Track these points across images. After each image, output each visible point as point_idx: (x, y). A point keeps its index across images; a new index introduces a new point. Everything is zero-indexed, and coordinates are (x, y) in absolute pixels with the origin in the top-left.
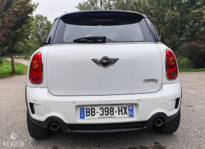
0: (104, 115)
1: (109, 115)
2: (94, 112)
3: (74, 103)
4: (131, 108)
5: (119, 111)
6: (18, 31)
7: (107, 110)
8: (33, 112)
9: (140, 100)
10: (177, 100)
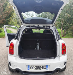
0: (37, 69)
1: (39, 69)
2: (33, 67)
3: (25, 64)
4: (47, 66)
5: (43, 67)
6: (8, 19)
7: (38, 67)
8: (10, 65)
9: (51, 64)
10: (65, 63)
